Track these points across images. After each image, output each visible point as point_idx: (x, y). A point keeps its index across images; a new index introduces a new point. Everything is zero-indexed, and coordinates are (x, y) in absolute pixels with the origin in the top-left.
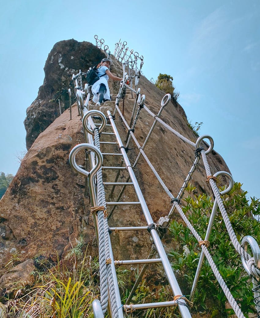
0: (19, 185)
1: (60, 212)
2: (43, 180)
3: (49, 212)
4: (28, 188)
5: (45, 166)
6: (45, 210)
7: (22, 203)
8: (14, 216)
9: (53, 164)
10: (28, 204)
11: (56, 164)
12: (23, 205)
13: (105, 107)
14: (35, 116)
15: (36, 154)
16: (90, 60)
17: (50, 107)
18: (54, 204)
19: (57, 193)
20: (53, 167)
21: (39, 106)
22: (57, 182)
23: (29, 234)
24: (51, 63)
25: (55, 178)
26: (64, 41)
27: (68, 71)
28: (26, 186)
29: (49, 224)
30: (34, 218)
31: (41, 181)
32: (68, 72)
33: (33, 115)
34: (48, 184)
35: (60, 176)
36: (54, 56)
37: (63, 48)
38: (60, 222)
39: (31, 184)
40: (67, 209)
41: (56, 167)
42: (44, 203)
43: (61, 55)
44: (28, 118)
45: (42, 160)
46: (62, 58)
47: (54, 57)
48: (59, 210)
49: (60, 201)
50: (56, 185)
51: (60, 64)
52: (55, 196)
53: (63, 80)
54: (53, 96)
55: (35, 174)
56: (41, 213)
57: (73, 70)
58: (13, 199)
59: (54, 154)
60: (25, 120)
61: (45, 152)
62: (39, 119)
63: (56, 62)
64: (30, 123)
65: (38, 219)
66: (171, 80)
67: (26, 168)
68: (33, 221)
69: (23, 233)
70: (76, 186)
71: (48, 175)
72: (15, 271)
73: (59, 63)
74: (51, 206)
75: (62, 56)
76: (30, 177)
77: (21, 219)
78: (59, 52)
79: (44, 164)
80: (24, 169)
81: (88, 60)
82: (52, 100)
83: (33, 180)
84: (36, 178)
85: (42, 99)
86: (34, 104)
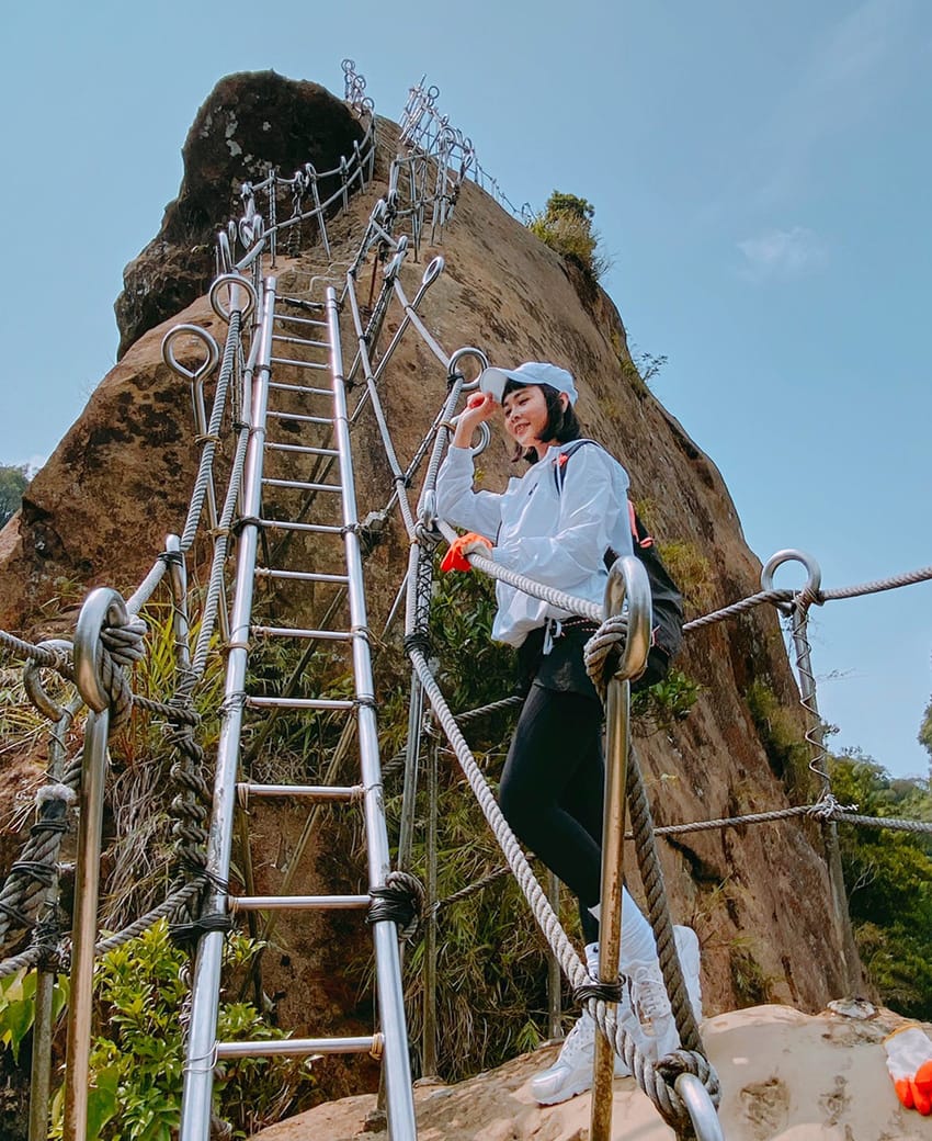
0: (84, 444)
1: (178, 515)
2: (142, 438)
3: (150, 511)
4: (106, 452)
5: (150, 406)
6: (142, 506)
7: (87, 483)
8: (69, 509)
9: (171, 406)
10: (103, 487)
11: (177, 405)
12: (89, 488)
13: (326, 278)
14: (147, 291)
15: (130, 377)
16: (319, 141)
17: (192, 267)
18: (164, 495)
19: (173, 473)
20: (169, 411)
21: (163, 260)
22: (176, 448)
23: (99, 553)
24: (204, 138)
25: (172, 437)
26: (247, 76)
27: (253, 165)
28: (100, 447)
29: (149, 538)
30: (114, 521)
31: (138, 440)
32: (252, 170)
33: (141, 287)
34: (154, 450)
35: (185, 434)
36: (215, 116)
37: (241, 95)
39: (114, 445)
41: (177, 412)
42: (140, 491)
43: (233, 117)
44: (127, 295)
45: (146, 392)
46: (235, 125)
47: (213, 119)
49: (178, 490)
50: (174, 454)
51: (229, 143)
52: (169, 478)
53: (235, 191)
54: (205, 234)
55: (124, 424)
56: (131, 511)
57: (266, 163)
58: (67, 472)
59: (174, 381)
60: (120, 301)
61: (152, 375)
62: (158, 299)
63: (218, 134)
64: (132, 307)
65: (124, 524)
66: (587, 214)
67: (104, 406)
68: (113, 526)
69: (85, 549)
70: (223, 462)
71: (155, 429)
72: (63, 620)
73: (227, 139)
74: (156, 499)
75: (237, 119)
76: (112, 429)
77: (84, 520)
78: (228, 107)
79: (147, 402)
80: (100, 407)
81: (311, 138)
82: (201, 247)
83: (119, 436)
84: (127, 433)
85: (171, 242)
86: (147, 254)
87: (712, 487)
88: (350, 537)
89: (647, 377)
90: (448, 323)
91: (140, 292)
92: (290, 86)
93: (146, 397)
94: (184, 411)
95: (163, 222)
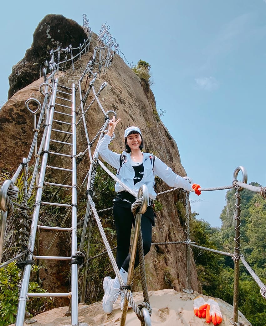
1: (24, 145)
3: (16, 143)
4: (4, 125)
5: (18, 113)
6: (14, 142)
10: (3, 135)
11: (26, 113)
13: (73, 81)
14: (19, 75)
15: (13, 104)
16: (74, 37)
17: (33, 69)
18: (20, 139)
19: (24, 133)
20: (24, 115)
21: (24, 66)
22: (25, 126)
24: (40, 32)
25: (24, 123)
26: (54, 15)
27: (54, 42)
28: (3, 124)
29: (15, 151)
30: (5, 145)
31: (14, 122)
32: (53, 43)
33: (17, 73)
34: (19, 126)
35: (28, 122)
36: (44, 26)
37: (52, 21)
38: (23, 151)
39: (7, 123)
40: (29, 144)
41: (26, 115)
42: (14, 137)
43: (49, 27)
44: (13, 75)
45: (17, 109)
46: (50, 29)
47: (43, 27)
48: (24, 144)
49: (25, 138)
50: (25, 128)
51: (47, 34)
52: (23, 135)
53: (48, 49)
54: (38, 60)
55: (10, 118)
56: (10, 143)
57: (58, 42)
60: (10, 76)
61: (20, 104)
62: (22, 77)
63: (44, 31)
64: (14, 79)
65: (8, 147)
66: (148, 67)
67: (5, 112)
68: (5, 147)
71: (19, 120)
73: (47, 33)
74: (18, 140)
75: (50, 27)
76: (7, 119)
78: (48, 24)
79: (18, 112)
80: (3, 112)
81: (72, 36)
82: (36, 64)
83: (8, 121)
84: (11, 120)
85: (27, 61)
86: (20, 64)
87: (174, 148)
88: (74, 159)
89: (160, 116)
90: (106, 97)
91: (17, 75)
92: (67, 20)
93: (18, 110)
94: (28, 116)
95: (25, 55)
